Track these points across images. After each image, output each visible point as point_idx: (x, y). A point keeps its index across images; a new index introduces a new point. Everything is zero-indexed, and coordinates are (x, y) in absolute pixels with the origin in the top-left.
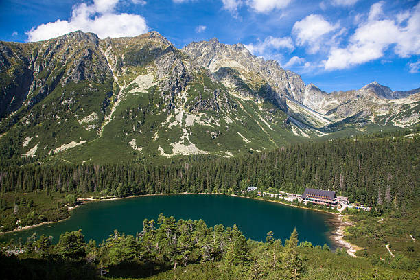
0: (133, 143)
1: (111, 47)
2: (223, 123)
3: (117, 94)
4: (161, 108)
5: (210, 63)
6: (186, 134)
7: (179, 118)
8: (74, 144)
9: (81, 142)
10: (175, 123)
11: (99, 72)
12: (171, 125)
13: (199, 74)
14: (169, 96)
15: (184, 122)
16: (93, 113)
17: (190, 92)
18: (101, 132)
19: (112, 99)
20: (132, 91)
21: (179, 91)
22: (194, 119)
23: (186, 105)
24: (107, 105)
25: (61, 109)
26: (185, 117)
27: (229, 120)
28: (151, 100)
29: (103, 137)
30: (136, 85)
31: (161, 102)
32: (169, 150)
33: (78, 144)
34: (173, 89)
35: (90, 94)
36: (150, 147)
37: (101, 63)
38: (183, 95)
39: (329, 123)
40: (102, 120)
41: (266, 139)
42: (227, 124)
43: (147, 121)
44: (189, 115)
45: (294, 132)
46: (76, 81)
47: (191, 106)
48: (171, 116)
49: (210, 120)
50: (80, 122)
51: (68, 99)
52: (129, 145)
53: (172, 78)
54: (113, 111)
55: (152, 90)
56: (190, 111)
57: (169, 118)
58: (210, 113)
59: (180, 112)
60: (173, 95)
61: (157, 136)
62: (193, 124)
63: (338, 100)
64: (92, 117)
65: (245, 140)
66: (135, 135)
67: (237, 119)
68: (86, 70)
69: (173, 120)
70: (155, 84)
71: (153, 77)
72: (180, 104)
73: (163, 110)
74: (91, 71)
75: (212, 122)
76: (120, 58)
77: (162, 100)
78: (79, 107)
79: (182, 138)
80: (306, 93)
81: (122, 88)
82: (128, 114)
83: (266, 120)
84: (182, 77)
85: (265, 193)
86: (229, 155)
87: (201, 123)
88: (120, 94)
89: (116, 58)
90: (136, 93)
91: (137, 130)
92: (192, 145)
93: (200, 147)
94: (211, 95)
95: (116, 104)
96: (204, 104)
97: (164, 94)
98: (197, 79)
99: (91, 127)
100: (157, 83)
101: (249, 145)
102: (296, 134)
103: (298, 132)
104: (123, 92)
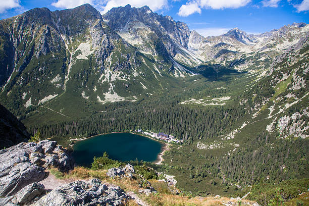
0: (83, 94)
1: (60, 19)
2: (132, 77)
4: (96, 70)
5: (125, 24)
6: (112, 87)
7: (107, 76)
8: (51, 97)
9: (55, 96)
10: (105, 80)
11: (56, 45)
12: (103, 81)
13: (118, 42)
14: (101, 62)
15: (110, 79)
16: (58, 75)
17: (113, 57)
18: (65, 88)
19: (67, 63)
20: (79, 57)
21: (107, 57)
22: (116, 76)
23: (111, 67)
24: (65, 68)
25: (39, 74)
26: (111, 75)
27: (135, 74)
28: (90, 65)
29: (67, 91)
30: (79, 52)
31: (97, 66)
32: (103, 98)
33: (53, 97)
34: (103, 56)
35: (54, 62)
36: (93, 96)
37: (57, 36)
38: (109, 60)
39: (200, 63)
40: (63, 79)
41: (157, 85)
42: (135, 78)
43: (89, 79)
44: (113, 73)
45: (176, 74)
46: (45, 54)
47: (114, 68)
48: (103, 75)
49: (125, 76)
50: (52, 82)
51: (42, 67)
52: (81, 95)
53: (102, 49)
54: (69, 72)
55: (90, 57)
56: (113, 71)
57: (102, 76)
58: (124, 71)
59: (108, 71)
60: (103, 60)
61: (96, 89)
62: (115, 80)
64: (57, 78)
65: (144, 87)
66: (84, 89)
67: (140, 73)
68: (49, 44)
69: (104, 77)
70: (92, 52)
71: (89, 46)
72: (107, 66)
73: (98, 71)
74: (52, 44)
76: (67, 29)
77: (97, 64)
78: (49, 72)
79: (110, 89)
80: (191, 37)
81: (72, 54)
82: (78, 75)
83: (159, 69)
84: (108, 47)
85: (145, 133)
86: (135, 99)
87: (120, 78)
88: (71, 59)
89: (64, 28)
90: (81, 59)
91: (85, 85)
92: (115, 94)
93: (119, 94)
94: (125, 59)
95: (70, 67)
96: (121, 66)
97: (98, 60)
98: (117, 47)
99: (59, 85)
100: (94, 51)
101: (147, 91)
102: (177, 76)
103: (178, 74)
104: (73, 57)
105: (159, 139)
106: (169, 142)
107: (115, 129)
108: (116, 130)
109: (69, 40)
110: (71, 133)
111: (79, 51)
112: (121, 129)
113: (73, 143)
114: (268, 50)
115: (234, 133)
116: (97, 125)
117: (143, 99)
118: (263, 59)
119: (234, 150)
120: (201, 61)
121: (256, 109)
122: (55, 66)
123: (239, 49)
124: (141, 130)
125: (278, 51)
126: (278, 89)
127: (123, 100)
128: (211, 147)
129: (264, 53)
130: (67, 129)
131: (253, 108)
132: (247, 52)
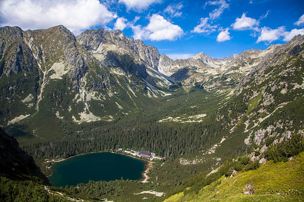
0: (57, 114)
1: (32, 39)
2: (107, 97)
3: (42, 78)
4: (71, 90)
5: (99, 46)
6: (87, 106)
7: (82, 96)
8: (22, 117)
9: (27, 116)
10: (80, 100)
11: (29, 64)
12: (78, 101)
13: (93, 63)
14: (75, 82)
15: (85, 99)
16: (30, 95)
17: (88, 77)
18: (37, 108)
19: (39, 82)
20: (52, 77)
21: (81, 77)
22: (91, 95)
23: (86, 86)
24: (38, 88)
25: (9, 93)
27: (110, 94)
28: (65, 84)
29: (40, 112)
30: (53, 72)
31: (71, 86)
32: (78, 118)
33: (25, 117)
34: (78, 76)
35: (25, 81)
36: (68, 116)
37: (29, 56)
38: (84, 80)
39: (171, 84)
40: (36, 99)
41: (131, 105)
42: (110, 98)
43: (64, 99)
44: (88, 93)
45: (149, 94)
46: (16, 72)
47: (89, 88)
50: (23, 101)
51: (13, 86)
52: (55, 115)
53: (77, 69)
54: (42, 92)
55: (65, 77)
56: (88, 91)
57: (77, 96)
58: (100, 91)
59: (83, 91)
60: (78, 80)
61: (70, 109)
62: (90, 99)
63: (179, 65)
64: (29, 98)
65: (120, 107)
66: (58, 109)
67: (115, 93)
68: (21, 63)
69: (79, 97)
70: (66, 72)
71: (63, 66)
72: (82, 86)
73: (73, 91)
74: (24, 63)
75: (101, 97)
76: (40, 48)
77: (72, 84)
78: (21, 91)
79: (85, 109)
80: (161, 60)
81: (45, 73)
82: (52, 95)
83: (132, 89)
84: (83, 67)
85: (125, 151)
86: (111, 118)
87: (95, 98)
88: (44, 78)
89: (37, 48)
90: (55, 79)
91: (59, 105)
92: (91, 114)
93: (95, 114)
94: (100, 79)
95: (43, 86)
96: (96, 85)
97: (72, 80)
98: (91, 67)
99: (31, 105)
100: (67, 71)
101: (122, 111)
102: (150, 96)
103: (151, 94)
104: (46, 77)
105: (141, 157)
106: (151, 160)
107: (94, 148)
108: (95, 150)
109: (42, 59)
110: (47, 154)
111: (53, 70)
112: (101, 149)
113: (50, 165)
114: (232, 72)
115: (214, 148)
116: (76, 145)
117: (120, 119)
118: (229, 80)
119: (217, 164)
120: (172, 82)
121: (232, 124)
122: (27, 86)
123: (206, 71)
124: (121, 149)
125: (241, 72)
126: (251, 105)
127: (99, 120)
128: (194, 162)
129: (229, 75)
130: (43, 150)
131: (230, 123)
132: (214, 74)
